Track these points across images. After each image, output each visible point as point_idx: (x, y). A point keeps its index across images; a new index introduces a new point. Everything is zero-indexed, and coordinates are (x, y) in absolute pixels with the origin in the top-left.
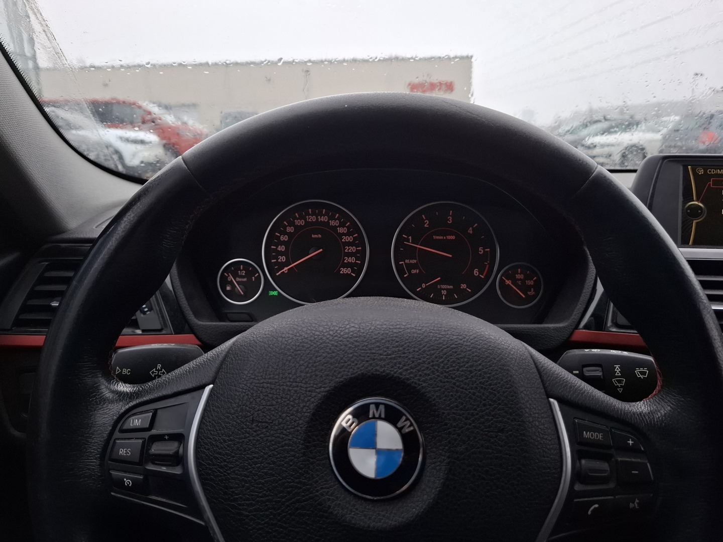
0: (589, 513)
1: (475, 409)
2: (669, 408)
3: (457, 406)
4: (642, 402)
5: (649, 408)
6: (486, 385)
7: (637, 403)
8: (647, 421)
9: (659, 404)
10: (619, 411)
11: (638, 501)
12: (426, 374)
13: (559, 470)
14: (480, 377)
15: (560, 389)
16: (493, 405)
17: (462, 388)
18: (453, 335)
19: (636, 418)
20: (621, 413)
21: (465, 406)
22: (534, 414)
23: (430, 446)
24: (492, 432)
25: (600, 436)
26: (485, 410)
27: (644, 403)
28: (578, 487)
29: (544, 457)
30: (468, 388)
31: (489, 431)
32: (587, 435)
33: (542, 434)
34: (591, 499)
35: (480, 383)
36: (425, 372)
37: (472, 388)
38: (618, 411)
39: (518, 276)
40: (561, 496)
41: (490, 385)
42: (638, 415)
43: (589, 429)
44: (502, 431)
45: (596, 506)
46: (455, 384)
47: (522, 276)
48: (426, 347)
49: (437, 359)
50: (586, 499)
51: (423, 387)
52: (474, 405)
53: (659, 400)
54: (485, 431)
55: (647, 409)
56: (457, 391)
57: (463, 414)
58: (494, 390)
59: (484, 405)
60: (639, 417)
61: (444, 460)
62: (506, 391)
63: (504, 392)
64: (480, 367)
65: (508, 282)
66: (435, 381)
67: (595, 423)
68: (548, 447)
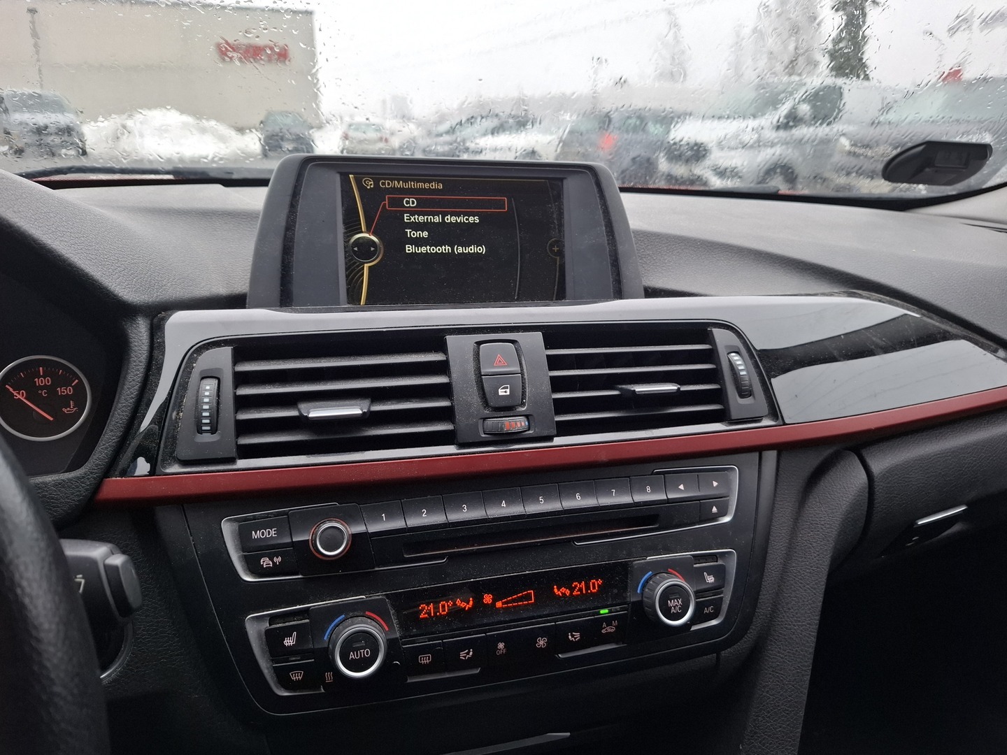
39: (39, 382)
47: (48, 381)
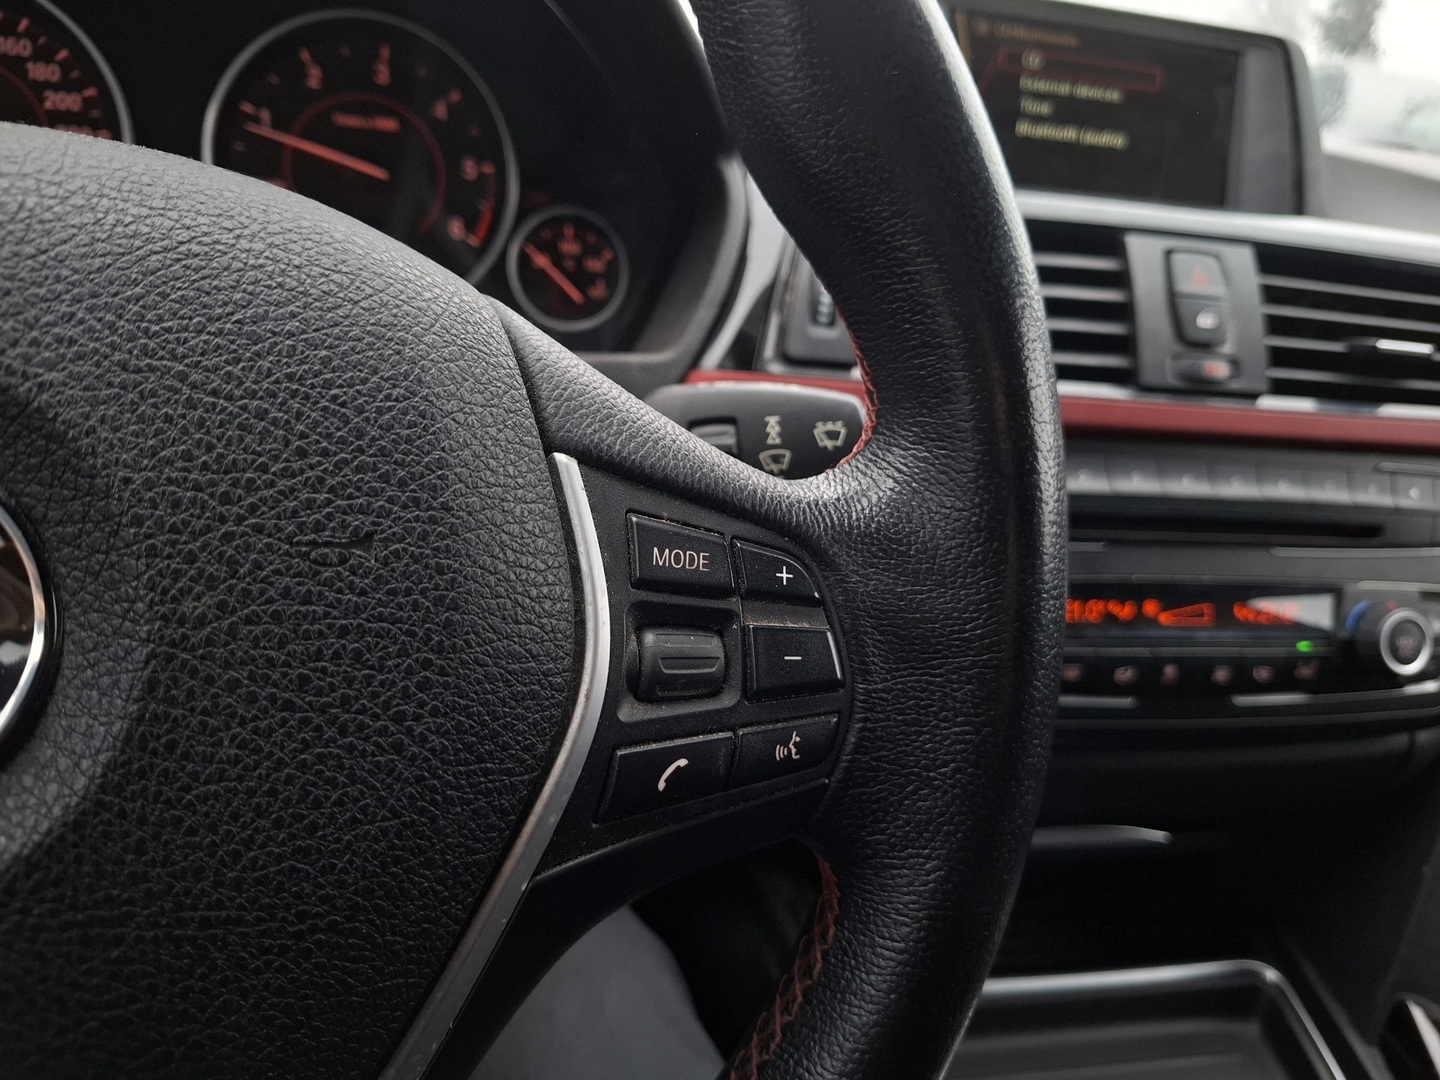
0: (662, 785)
1: (264, 468)
2: (890, 483)
3: (187, 456)
4: (821, 477)
5: (839, 487)
6: (313, 386)
7: (810, 479)
8: (832, 520)
9: (865, 474)
10: (759, 491)
11: (798, 739)
12: (59, 340)
13: (568, 661)
14: (289, 356)
15: (588, 426)
16: (336, 454)
17: (214, 393)
18: (198, 213)
19: (804, 511)
20: (763, 497)
21: (221, 456)
22: (489, 485)
23: (79, 604)
24: (327, 544)
25: (701, 561)
26: (302, 472)
27: (827, 478)
28: (630, 712)
29: (517, 622)
30: (238, 393)
31: (314, 544)
32: (662, 558)
33: (514, 551)
34: (668, 744)
35: (290, 377)
36: (56, 330)
37: (253, 395)
38: (755, 492)
39: (566, 247)
40: (575, 742)
41: (328, 385)
42: (808, 504)
43: (667, 541)
44: (364, 540)
45: (683, 762)
46: (182, 377)
47: (575, 248)
48: (72, 243)
49: (113, 289)
50: (654, 746)
51: (41, 385)
52: (260, 455)
53: (866, 466)
54: (299, 543)
55: (833, 489)
56: (191, 404)
57: (213, 484)
58: (343, 405)
59: (302, 453)
60: (811, 509)
61: (128, 651)
62: (390, 409)
63: (380, 411)
64: (293, 325)
65: (541, 261)
66: (98, 365)
67: (688, 525)
68: (534, 592)
